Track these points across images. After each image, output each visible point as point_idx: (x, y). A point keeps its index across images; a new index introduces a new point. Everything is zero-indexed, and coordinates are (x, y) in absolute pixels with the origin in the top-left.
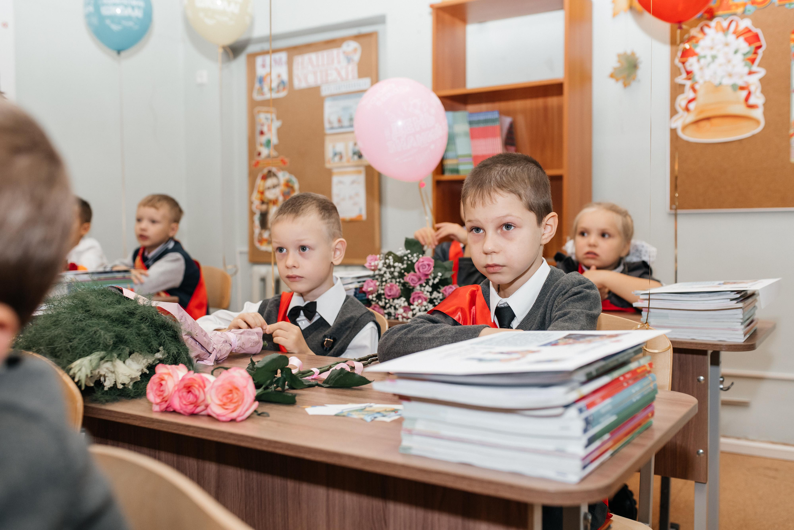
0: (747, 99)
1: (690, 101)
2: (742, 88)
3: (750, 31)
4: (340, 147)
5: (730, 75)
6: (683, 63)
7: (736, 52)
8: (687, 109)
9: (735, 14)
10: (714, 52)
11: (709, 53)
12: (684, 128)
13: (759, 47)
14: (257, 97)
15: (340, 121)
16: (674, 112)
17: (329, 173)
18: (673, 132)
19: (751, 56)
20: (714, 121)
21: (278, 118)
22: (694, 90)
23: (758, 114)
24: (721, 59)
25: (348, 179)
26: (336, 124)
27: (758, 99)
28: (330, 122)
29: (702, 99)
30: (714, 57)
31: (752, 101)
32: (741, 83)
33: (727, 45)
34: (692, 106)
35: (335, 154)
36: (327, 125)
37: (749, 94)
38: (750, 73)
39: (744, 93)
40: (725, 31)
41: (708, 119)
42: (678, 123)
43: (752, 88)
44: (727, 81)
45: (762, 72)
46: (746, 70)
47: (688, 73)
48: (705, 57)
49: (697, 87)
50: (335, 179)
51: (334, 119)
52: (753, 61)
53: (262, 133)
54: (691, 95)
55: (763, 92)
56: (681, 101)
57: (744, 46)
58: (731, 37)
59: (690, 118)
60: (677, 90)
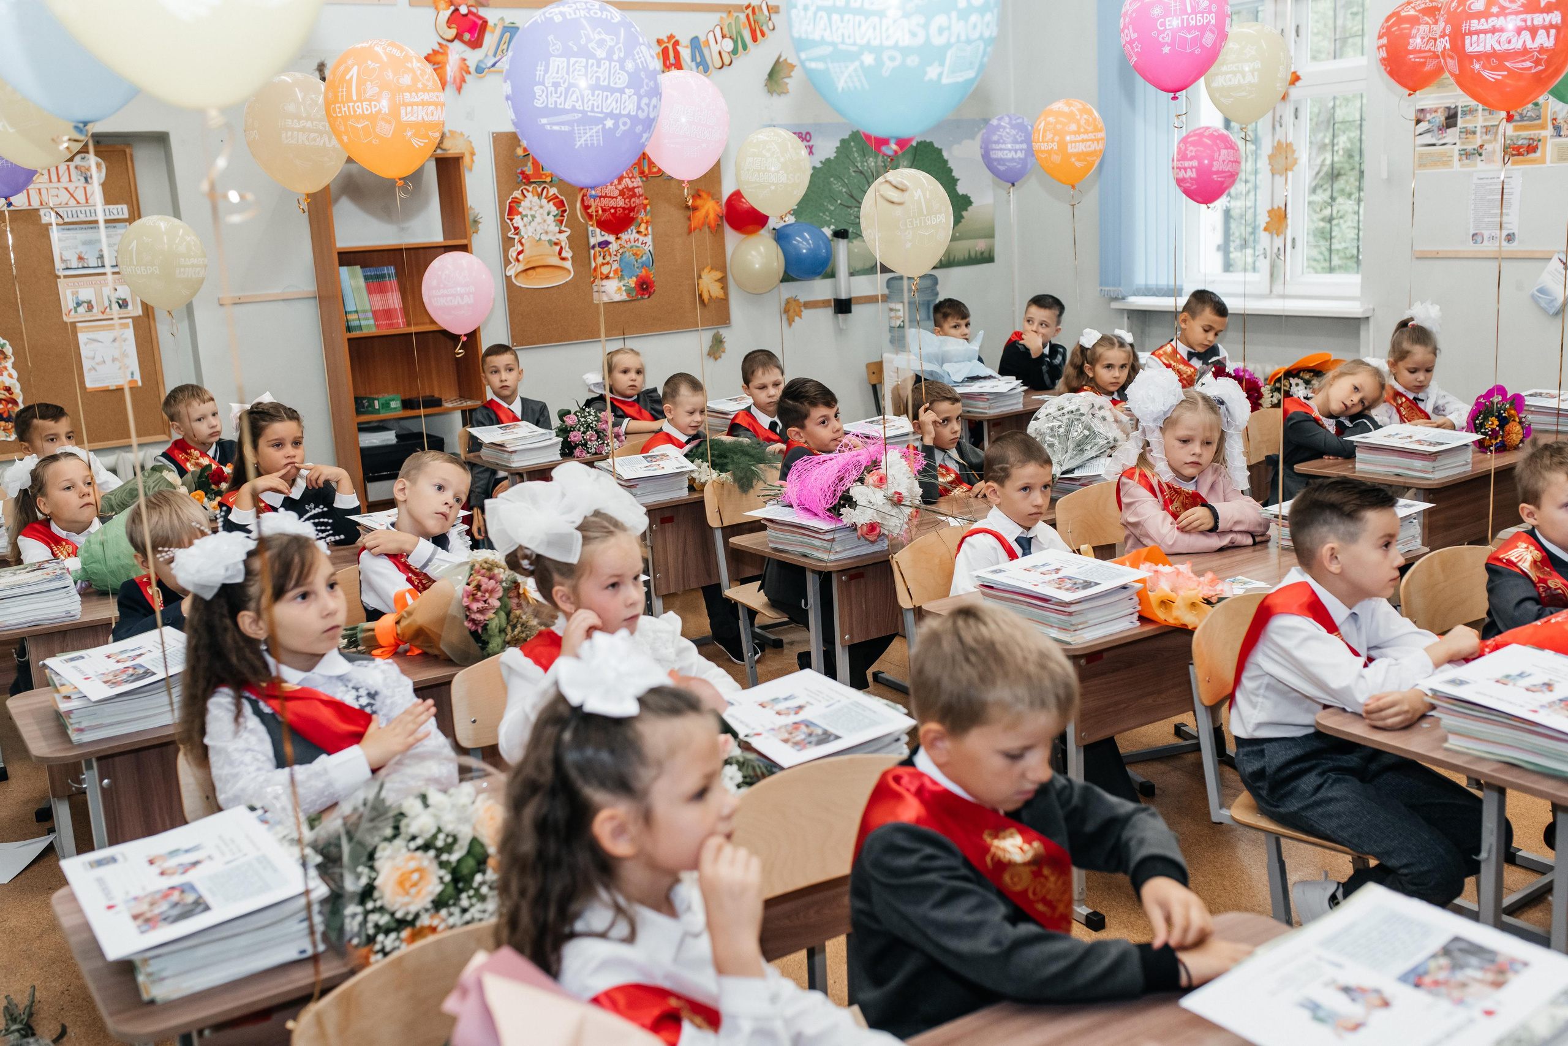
0: (560, 253)
1: (519, 253)
2: (556, 244)
3: (557, 197)
4: (86, 294)
5: (547, 233)
6: (511, 220)
7: (548, 214)
8: (518, 260)
9: (545, 182)
10: (533, 212)
11: (529, 213)
12: (516, 276)
13: (565, 211)
15: (80, 258)
16: (507, 262)
17: (71, 329)
18: (508, 278)
19: (559, 218)
20: (538, 270)
22: (522, 244)
23: (568, 264)
24: (538, 219)
25: (105, 336)
26: (74, 263)
27: (567, 253)
28: (63, 260)
29: (527, 252)
30: (533, 217)
31: (564, 254)
32: (554, 239)
33: (541, 207)
34: (521, 257)
35: (78, 304)
36: (58, 264)
37: (561, 248)
38: (560, 232)
39: (558, 248)
40: (540, 196)
41: (533, 268)
42: (511, 272)
43: (563, 244)
44: (544, 237)
45: (569, 232)
46: (557, 229)
47: (516, 228)
48: (526, 216)
49: (523, 241)
50: (82, 337)
51: (72, 256)
52: (561, 222)
54: (520, 248)
55: (570, 247)
56: (513, 253)
57: (554, 210)
58: (544, 201)
59: (521, 267)
60: (507, 242)
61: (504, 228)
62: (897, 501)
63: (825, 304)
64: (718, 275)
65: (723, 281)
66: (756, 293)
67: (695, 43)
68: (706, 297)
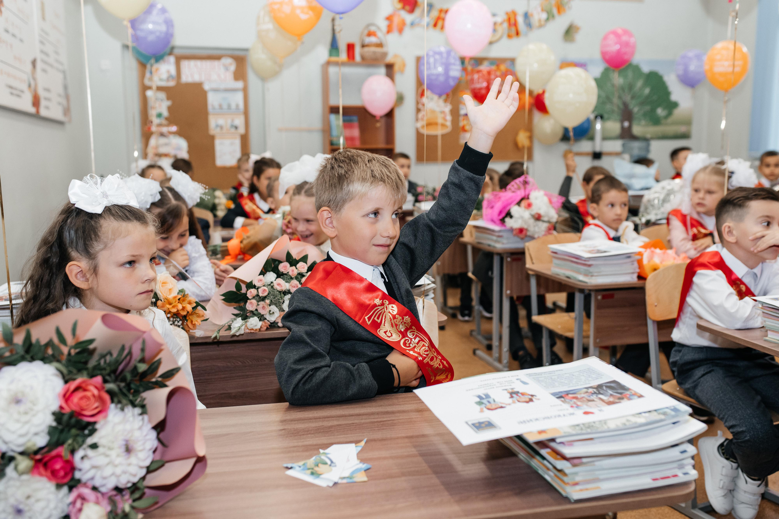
0: (444, 117)
1: (423, 116)
2: (443, 113)
4: (221, 122)
5: (438, 107)
6: (421, 99)
8: (422, 119)
12: (421, 127)
14: (147, 82)
15: (220, 105)
16: (417, 120)
17: (212, 138)
18: (417, 129)
20: (433, 126)
21: (168, 98)
23: (449, 124)
25: (227, 142)
26: (217, 107)
27: (449, 118)
28: (213, 105)
31: (447, 118)
32: (442, 110)
34: (424, 118)
35: (217, 126)
36: (210, 108)
37: (446, 115)
38: (446, 107)
39: (443, 115)
41: (431, 124)
42: (419, 125)
43: (447, 113)
44: (437, 109)
45: (450, 107)
46: (444, 106)
47: (422, 104)
48: (429, 98)
49: (426, 110)
50: (217, 142)
51: (216, 105)
52: (447, 102)
53: (153, 108)
54: (424, 113)
55: (450, 115)
56: (420, 115)
59: (424, 123)
60: (418, 110)
61: (418, 103)
62: (538, 218)
63: (587, 154)
64: (527, 134)
65: (531, 138)
66: (548, 145)
67: (526, 16)
68: (520, 145)
